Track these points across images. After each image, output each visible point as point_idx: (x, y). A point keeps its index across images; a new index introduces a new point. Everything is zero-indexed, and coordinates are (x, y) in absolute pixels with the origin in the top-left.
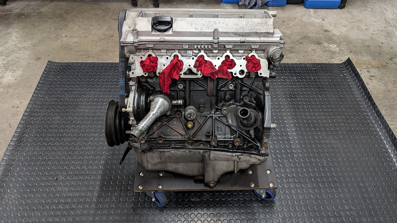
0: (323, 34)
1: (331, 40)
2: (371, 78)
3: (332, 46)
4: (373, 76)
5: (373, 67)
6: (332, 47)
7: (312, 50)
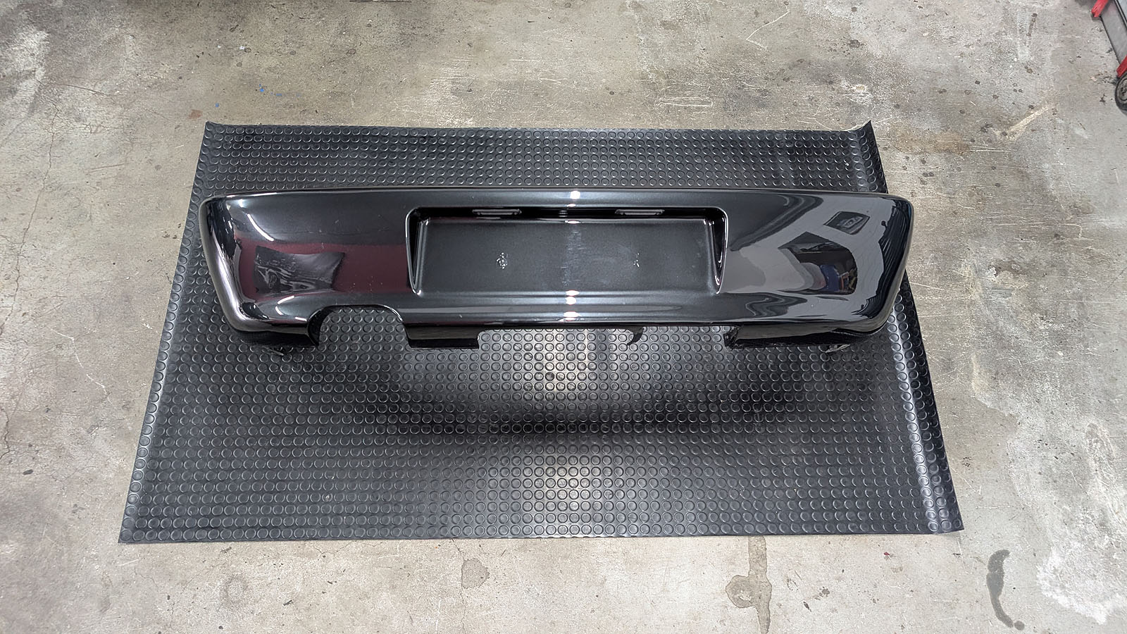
0: (844, 52)
1: (858, 72)
2: (925, 178)
3: (857, 88)
4: (931, 174)
5: (937, 150)
6: (857, 91)
7: (811, 99)
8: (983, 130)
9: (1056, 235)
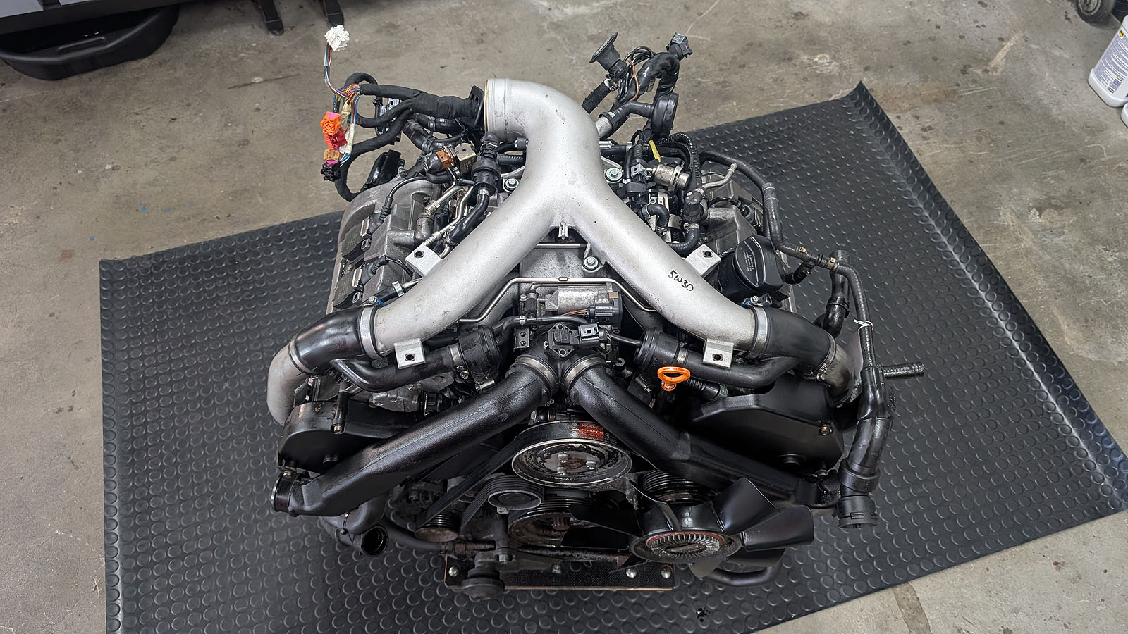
0: (792, 26)
1: (813, 43)
2: (925, 134)
4: (930, 128)
6: (820, 61)
7: (775, 80)
8: (964, 72)
9: (1082, 160)
